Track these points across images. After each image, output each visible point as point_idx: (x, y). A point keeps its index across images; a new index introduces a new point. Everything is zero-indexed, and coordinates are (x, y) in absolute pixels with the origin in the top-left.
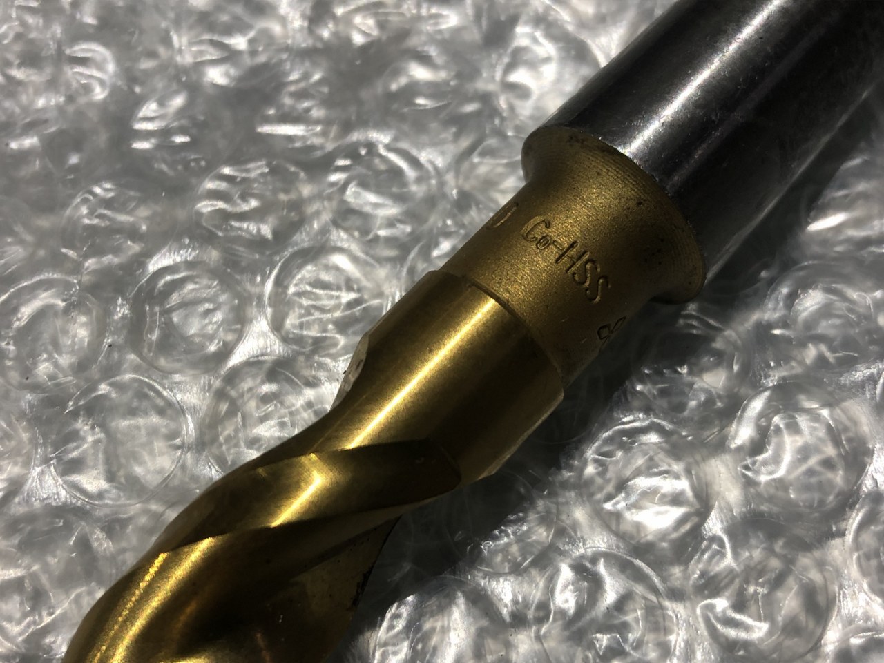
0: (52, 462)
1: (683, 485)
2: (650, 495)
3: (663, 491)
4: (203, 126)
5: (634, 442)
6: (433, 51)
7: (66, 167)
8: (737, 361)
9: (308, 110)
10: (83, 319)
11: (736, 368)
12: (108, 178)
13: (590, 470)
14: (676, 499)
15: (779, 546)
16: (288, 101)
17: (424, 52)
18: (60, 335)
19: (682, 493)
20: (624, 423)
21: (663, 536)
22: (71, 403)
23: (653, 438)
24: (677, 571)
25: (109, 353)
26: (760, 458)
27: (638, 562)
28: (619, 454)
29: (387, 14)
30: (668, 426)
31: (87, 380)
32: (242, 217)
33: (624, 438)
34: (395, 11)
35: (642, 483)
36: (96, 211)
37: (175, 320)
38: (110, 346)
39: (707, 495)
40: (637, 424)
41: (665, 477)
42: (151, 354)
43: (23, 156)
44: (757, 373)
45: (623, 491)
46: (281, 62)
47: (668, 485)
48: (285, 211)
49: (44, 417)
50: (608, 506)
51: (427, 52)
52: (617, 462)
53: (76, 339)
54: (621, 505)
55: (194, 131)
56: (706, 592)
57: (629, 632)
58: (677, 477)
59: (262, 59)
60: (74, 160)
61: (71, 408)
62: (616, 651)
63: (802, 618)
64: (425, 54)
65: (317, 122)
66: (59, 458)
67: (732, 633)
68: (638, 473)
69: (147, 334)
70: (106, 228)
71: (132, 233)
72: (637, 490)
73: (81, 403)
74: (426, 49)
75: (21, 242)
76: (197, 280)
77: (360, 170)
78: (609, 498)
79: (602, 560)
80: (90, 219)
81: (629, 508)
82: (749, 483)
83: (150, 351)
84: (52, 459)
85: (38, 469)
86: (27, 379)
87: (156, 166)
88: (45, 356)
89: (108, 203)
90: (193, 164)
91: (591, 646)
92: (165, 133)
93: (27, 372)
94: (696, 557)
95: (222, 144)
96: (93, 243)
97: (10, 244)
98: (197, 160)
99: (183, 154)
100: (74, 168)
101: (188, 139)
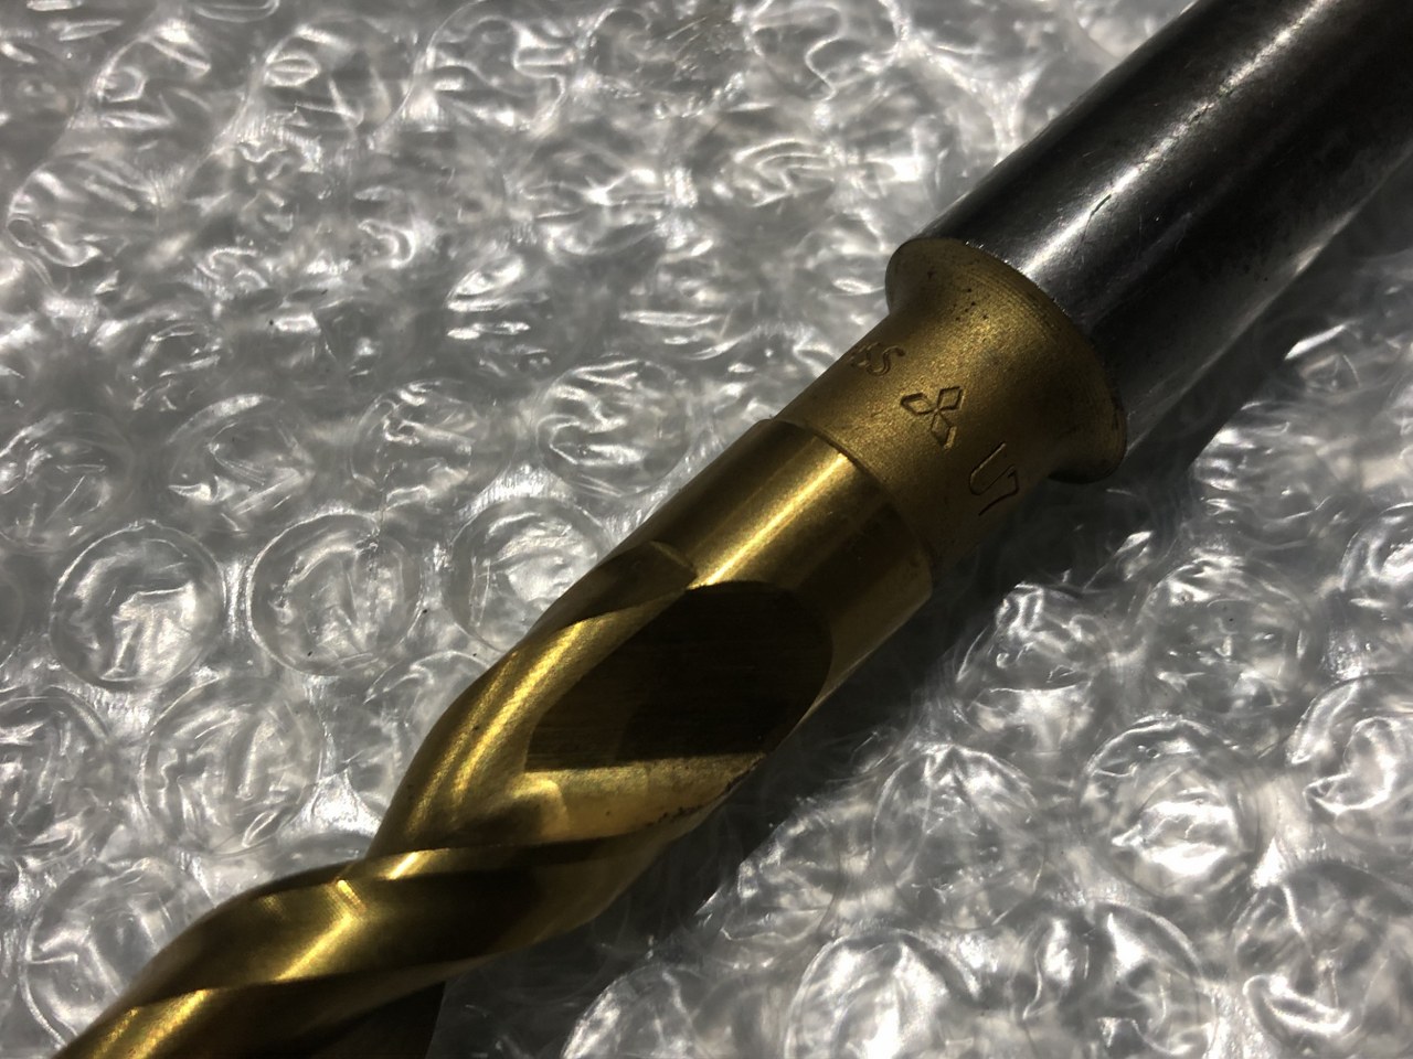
0: (346, 771)
1: (1225, 816)
2: (1178, 828)
3: (1196, 822)
4: (545, 308)
5: (1155, 752)
6: (866, 215)
7: (356, 359)
8: (1303, 641)
9: (691, 292)
10: (387, 574)
11: (1300, 652)
12: (416, 378)
13: (1092, 793)
14: (1215, 835)
15: (1361, 907)
16: (664, 278)
17: (853, 215)
18: (353, 595)
19: (1223, 826)
20: (1141, 726)
21: (1197, 886)
22: (371, 690)
23: (1182, 746)
24: (1215, 938)
25: (424, 621)
26: (1336, 779)
27: (1161, 921)
28: (1134, 769)
29: (802, 160)
30: (1203, 730)
31: (392, 659)
32: (603, 438)
33: (1141, 747)
34: (814, 156)
35: (1167, 810)
36: (400, 423)
37: (513, 578)
38: (425, 611)
39: (1259, 830)
40: (1158, 727)
41: (1199, 803)
42: (478, 624)
43: (294, 342)
44: (1332, 661)
45: (1140, 821)
46: (652, 224)
47: (1203, 814)
48: (661, 433)
49: (335, 709)
50: (1118, 841)
51: (858, 215)
52: (1130, 779)
53: (377, 601)
54: (1136, 842)
55: (533, 315)
56: (1257, 965)
57: (1148, 1018)
58: (1218, 803)
59: (628, 219)
60: (366, 349)
61: (373, 696)
62: (1128, 1042)
63: (1395, 1006)
64: (854, 218)
65: (706, 311)
66: (354, 764)
67: (1295, 1022)
68: (1160, 795)
69: (473, 596)
70: (415, 446)
71: (451, 456)
72: (1160, 820)
73: (386, 690)
74: (856, 211)
75: (297, 464)
76: (542, 524)
77: (764, 378)
78: (1118, 832)
79: (1111, 916)
80: (393, 434)
81: (1146, 845)
82: (1320, 817)
83: (477, 618)
84: (345, 766)
85: (328, 780)
86: (310, 654)
87: (482, 363)
88: (335, 624)
89: (416, 413)
90: (533, 362)
91: (1097, 1034)
92: (493, 317)
93: (310, 644)
94: (1244, 915)
95: (571, 333)
96: (398, 469)
97: (279, 464)
98: (538, 357)
99: (520, 348)
100: (366, 362)
101: (526, 328)
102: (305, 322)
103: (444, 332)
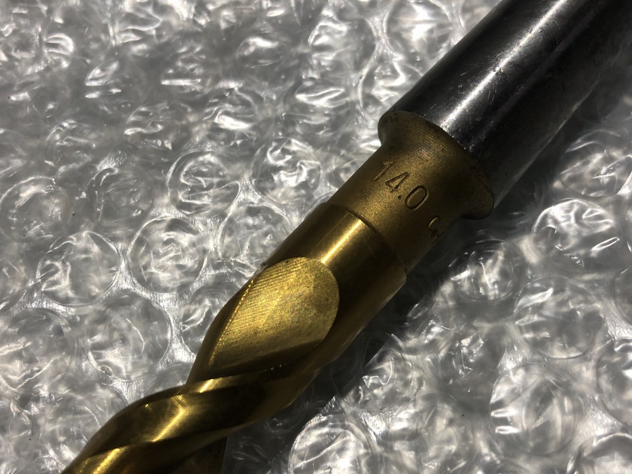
4: (128, 82)
7: (46, 111)
9: (193, 69)
10: (57, 201)
12: (71, 117)
16: (180, 64)
18: (44, 211)
29: (242, 9)
32: (153, 136)
34: (247, 7)
36: (65, 137)
38: (74, 216)
43: (19, 105)
46: (176, 42)
48: (179, 131)
53: (54, 213)
55: (123, 86)
59: (165, 39)
60: (51, 106)
65: (198, 77)
69: (96, 208)
70: (71, 147)
71: (86, 149)
74: (265, 29)
75: (20, 157)
80: (61, 142)
86: (24, 236)
87: (101, 108)
89: (72, 132)
90: (123, 106)
92: (106, 87)
95: (141, 93)
96: (64, 156)
97: (13, 158)
98: (125, 104)
99: (117, 100)
100: (51, 111)
101: (120, 91)
102: (24, 95)
103: (84, 96)
